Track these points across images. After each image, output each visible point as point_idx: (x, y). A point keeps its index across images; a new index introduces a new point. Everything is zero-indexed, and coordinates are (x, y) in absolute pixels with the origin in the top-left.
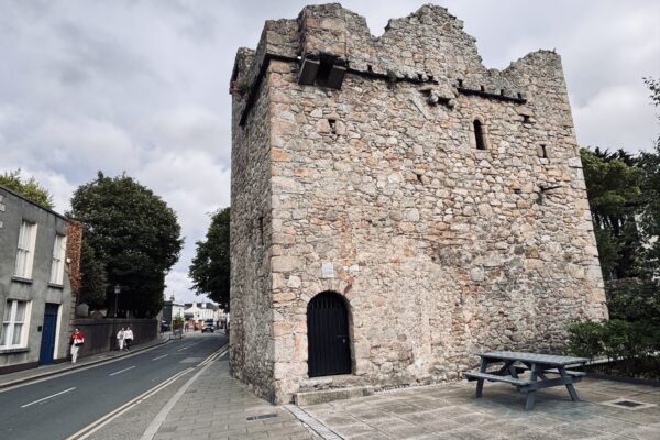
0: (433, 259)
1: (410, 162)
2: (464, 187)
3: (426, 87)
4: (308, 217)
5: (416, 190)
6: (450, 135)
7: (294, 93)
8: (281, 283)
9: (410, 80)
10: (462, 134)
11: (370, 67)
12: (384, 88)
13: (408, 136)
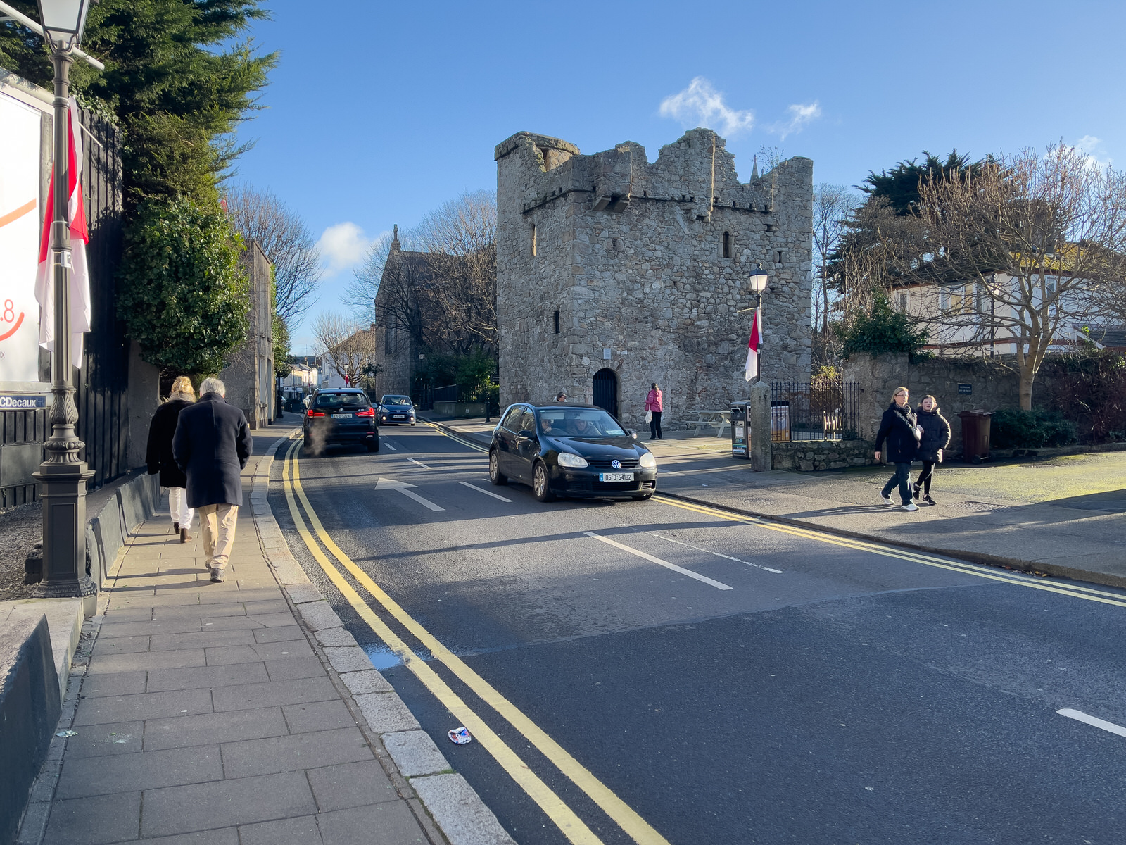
0: (679, 347)
1: (669, 271)
2: (708, 291)
3: (688, 206)
4: (596, 316)
5: (672, 294)
6: (703, 247)
7: (589, 219)
8: (577, 362)
9: (676, 201)
10: (713, 246)
11: (645, 192)
12: (654, 209)
13: (670, 250)
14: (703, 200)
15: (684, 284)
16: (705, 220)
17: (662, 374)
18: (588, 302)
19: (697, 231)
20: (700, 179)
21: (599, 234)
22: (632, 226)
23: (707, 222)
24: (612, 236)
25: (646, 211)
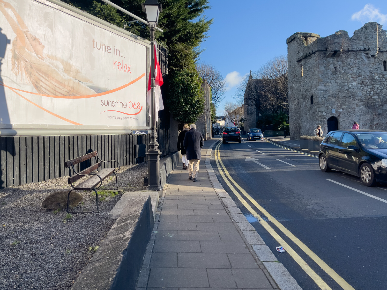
0: (365, 107)
1: (360, 78)
2: (378, 84)
3: (367, 52)
4: (328, 97)
5: (361, 86)
6: (375, 67)
7: (324, 61)
8: (321, 115)
9: (362, 50)
10: (379, 67)
11: (348, 48)
12: (353, 55)
13: (360, 69)
14: (374, 49)
15: (367, 82)
16: (375, 57)
17: (358, 118)
18: (325, 91)
19: (371, 61)
20: (372, 41)
21: (329, 66)
22: (343, 62)
23: (376, 58)
24: (335, 66)
25: (349, 56)
